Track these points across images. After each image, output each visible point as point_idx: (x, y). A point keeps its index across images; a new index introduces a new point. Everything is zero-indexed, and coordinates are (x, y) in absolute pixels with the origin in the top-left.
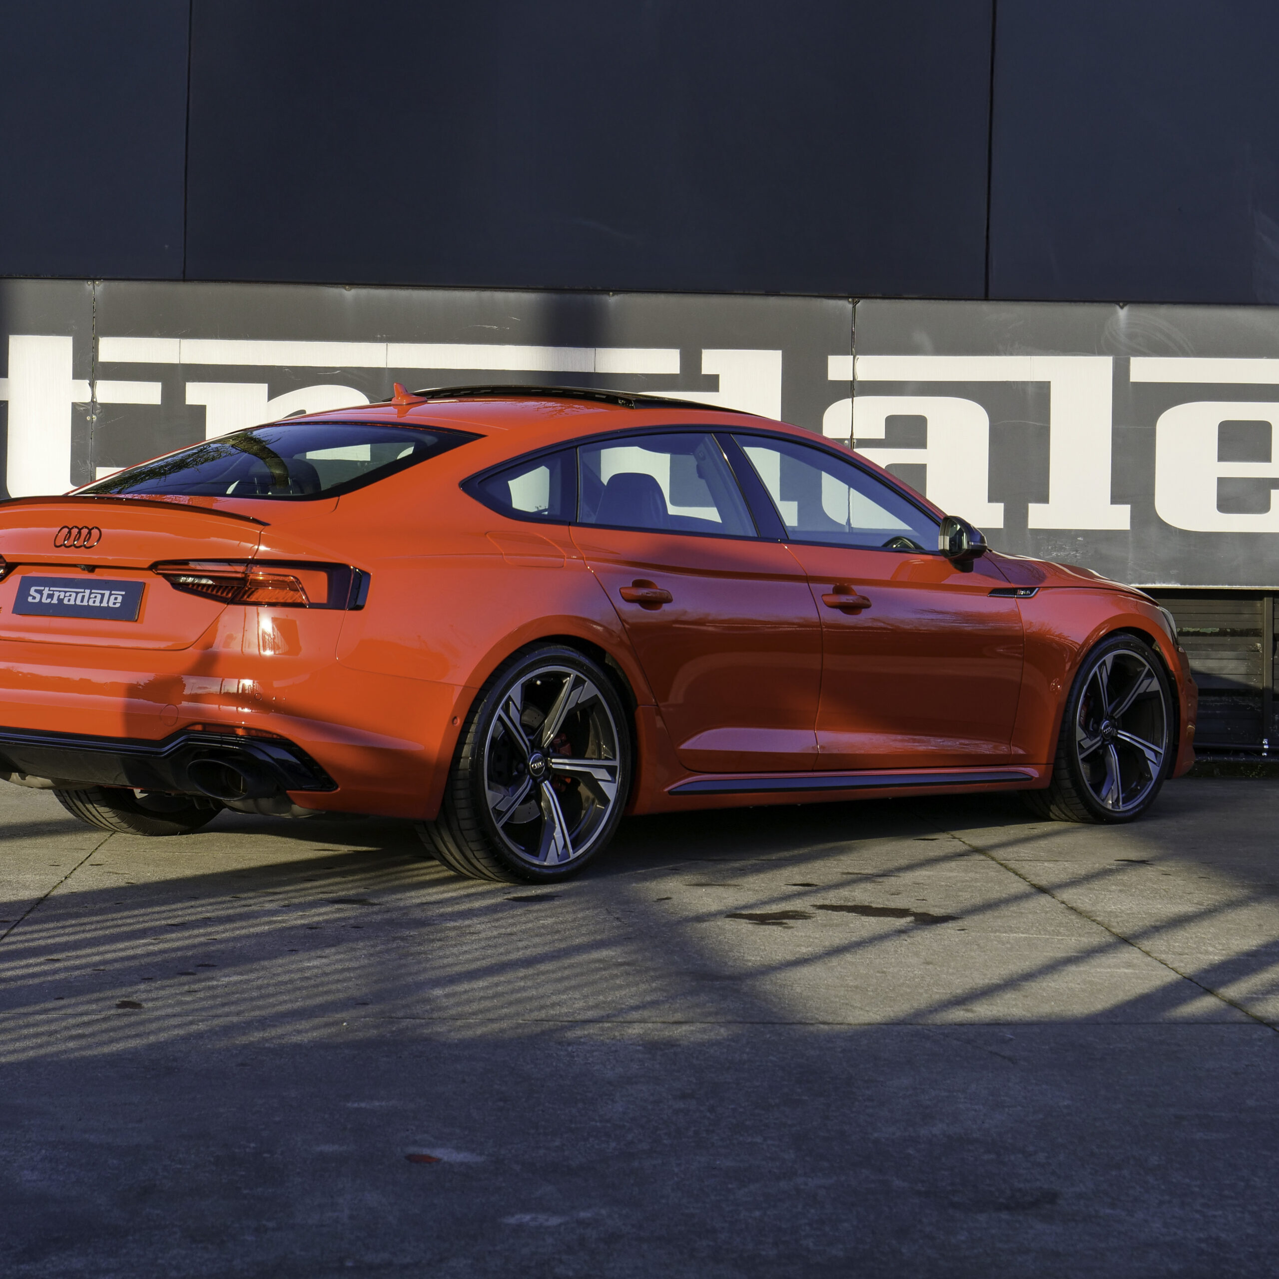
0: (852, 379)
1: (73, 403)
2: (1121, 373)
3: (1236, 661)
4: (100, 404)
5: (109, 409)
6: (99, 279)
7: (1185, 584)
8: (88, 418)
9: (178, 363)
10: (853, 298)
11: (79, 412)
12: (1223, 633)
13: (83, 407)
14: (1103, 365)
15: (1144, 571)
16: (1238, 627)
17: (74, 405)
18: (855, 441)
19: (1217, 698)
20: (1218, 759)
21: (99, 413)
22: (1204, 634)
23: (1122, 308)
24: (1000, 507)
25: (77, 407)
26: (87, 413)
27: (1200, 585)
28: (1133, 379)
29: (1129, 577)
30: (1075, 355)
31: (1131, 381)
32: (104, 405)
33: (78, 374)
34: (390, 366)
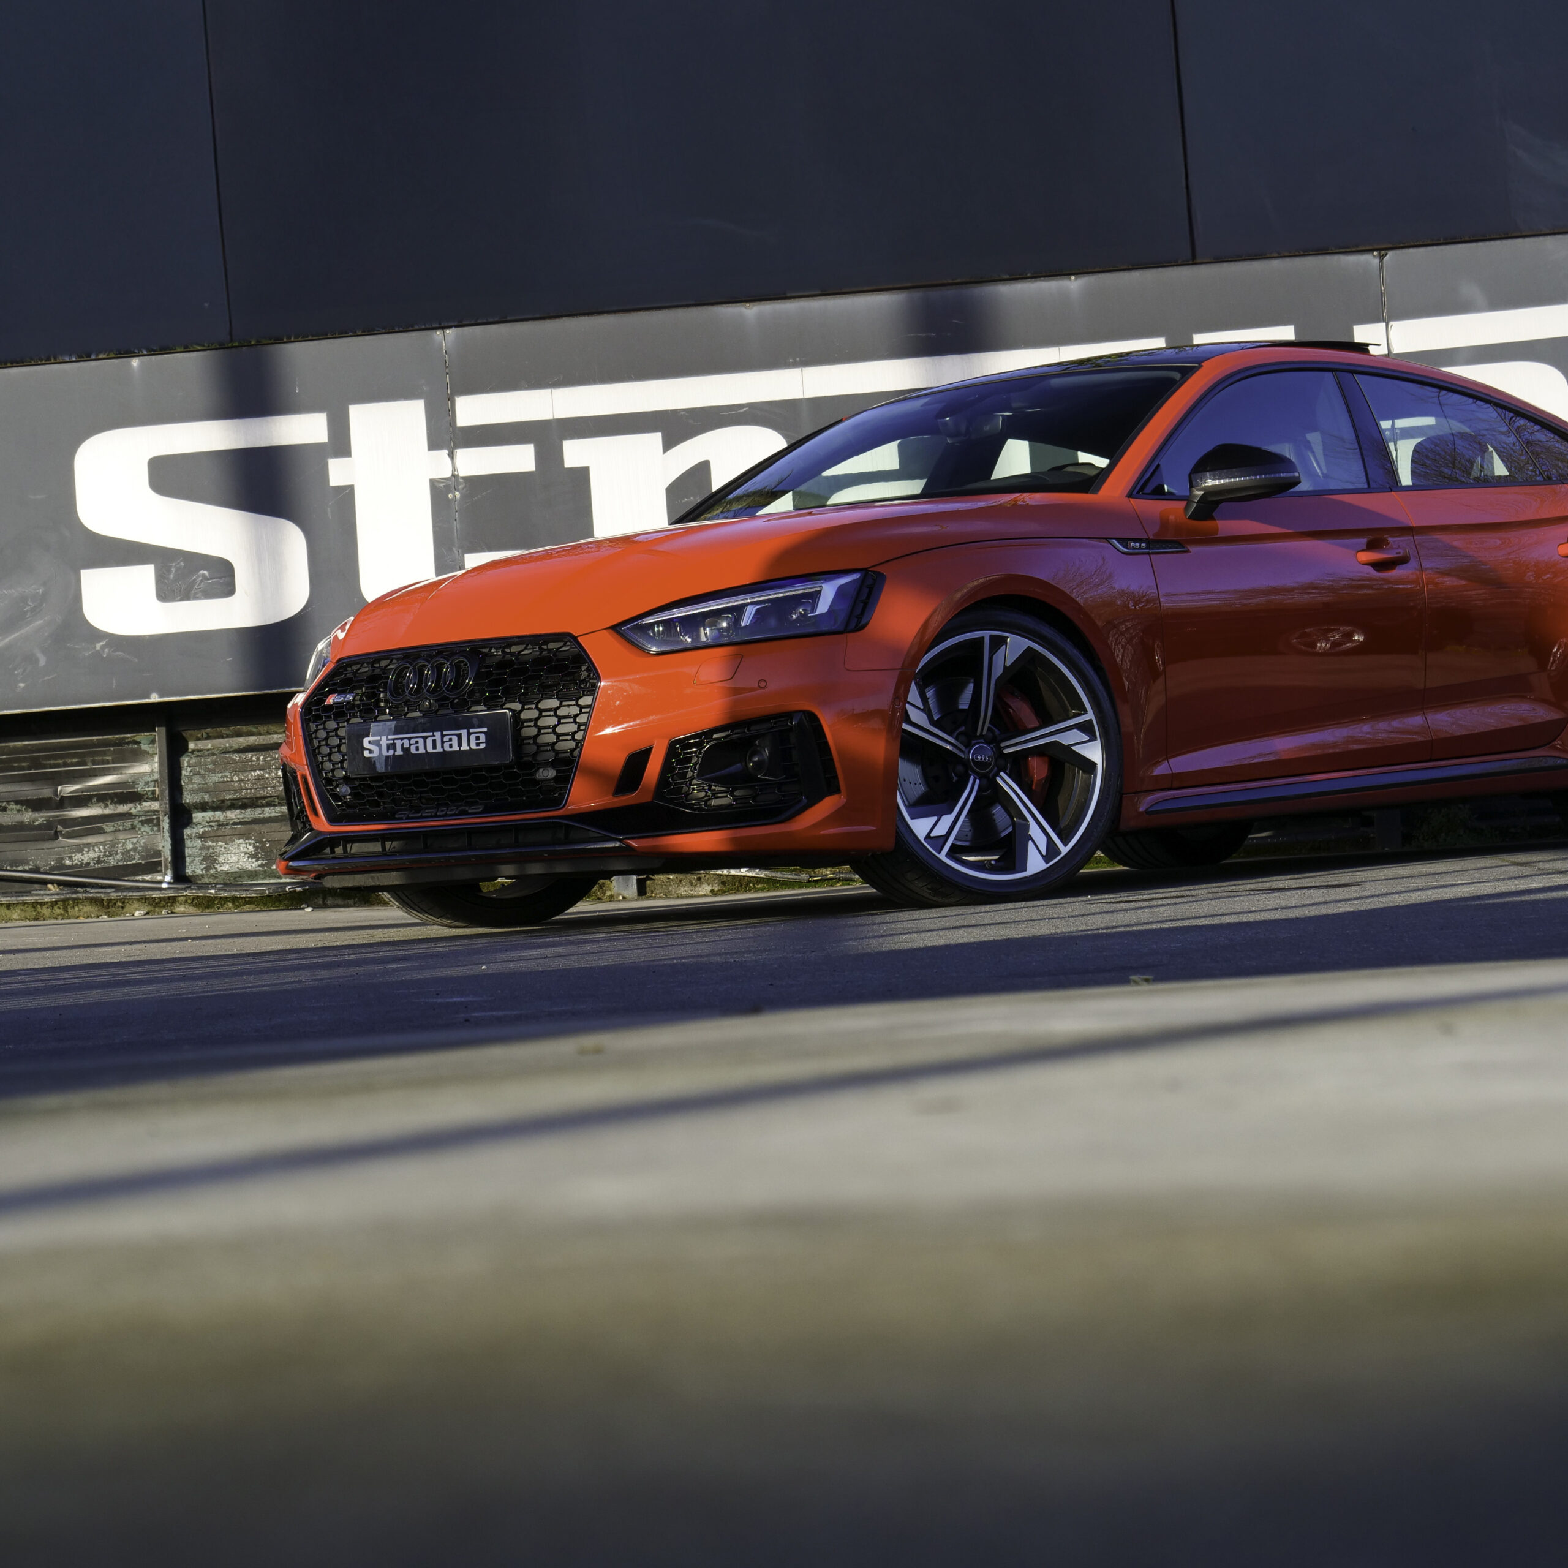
0: (1387, 353)
1: (431, 480)
4: (465, 478)
5: (476, 483)
6: (449, 327)
8: (450, 496)
9: (551, 418)
10: (1378, 250)
11: (439, 491)
13: (443, 483)
17: (433, 482)
21: (463, 488)
25: (436, 484)
26: (448, 489)
32: (469, 480)
33: (434, 444)
34: (807, 396)
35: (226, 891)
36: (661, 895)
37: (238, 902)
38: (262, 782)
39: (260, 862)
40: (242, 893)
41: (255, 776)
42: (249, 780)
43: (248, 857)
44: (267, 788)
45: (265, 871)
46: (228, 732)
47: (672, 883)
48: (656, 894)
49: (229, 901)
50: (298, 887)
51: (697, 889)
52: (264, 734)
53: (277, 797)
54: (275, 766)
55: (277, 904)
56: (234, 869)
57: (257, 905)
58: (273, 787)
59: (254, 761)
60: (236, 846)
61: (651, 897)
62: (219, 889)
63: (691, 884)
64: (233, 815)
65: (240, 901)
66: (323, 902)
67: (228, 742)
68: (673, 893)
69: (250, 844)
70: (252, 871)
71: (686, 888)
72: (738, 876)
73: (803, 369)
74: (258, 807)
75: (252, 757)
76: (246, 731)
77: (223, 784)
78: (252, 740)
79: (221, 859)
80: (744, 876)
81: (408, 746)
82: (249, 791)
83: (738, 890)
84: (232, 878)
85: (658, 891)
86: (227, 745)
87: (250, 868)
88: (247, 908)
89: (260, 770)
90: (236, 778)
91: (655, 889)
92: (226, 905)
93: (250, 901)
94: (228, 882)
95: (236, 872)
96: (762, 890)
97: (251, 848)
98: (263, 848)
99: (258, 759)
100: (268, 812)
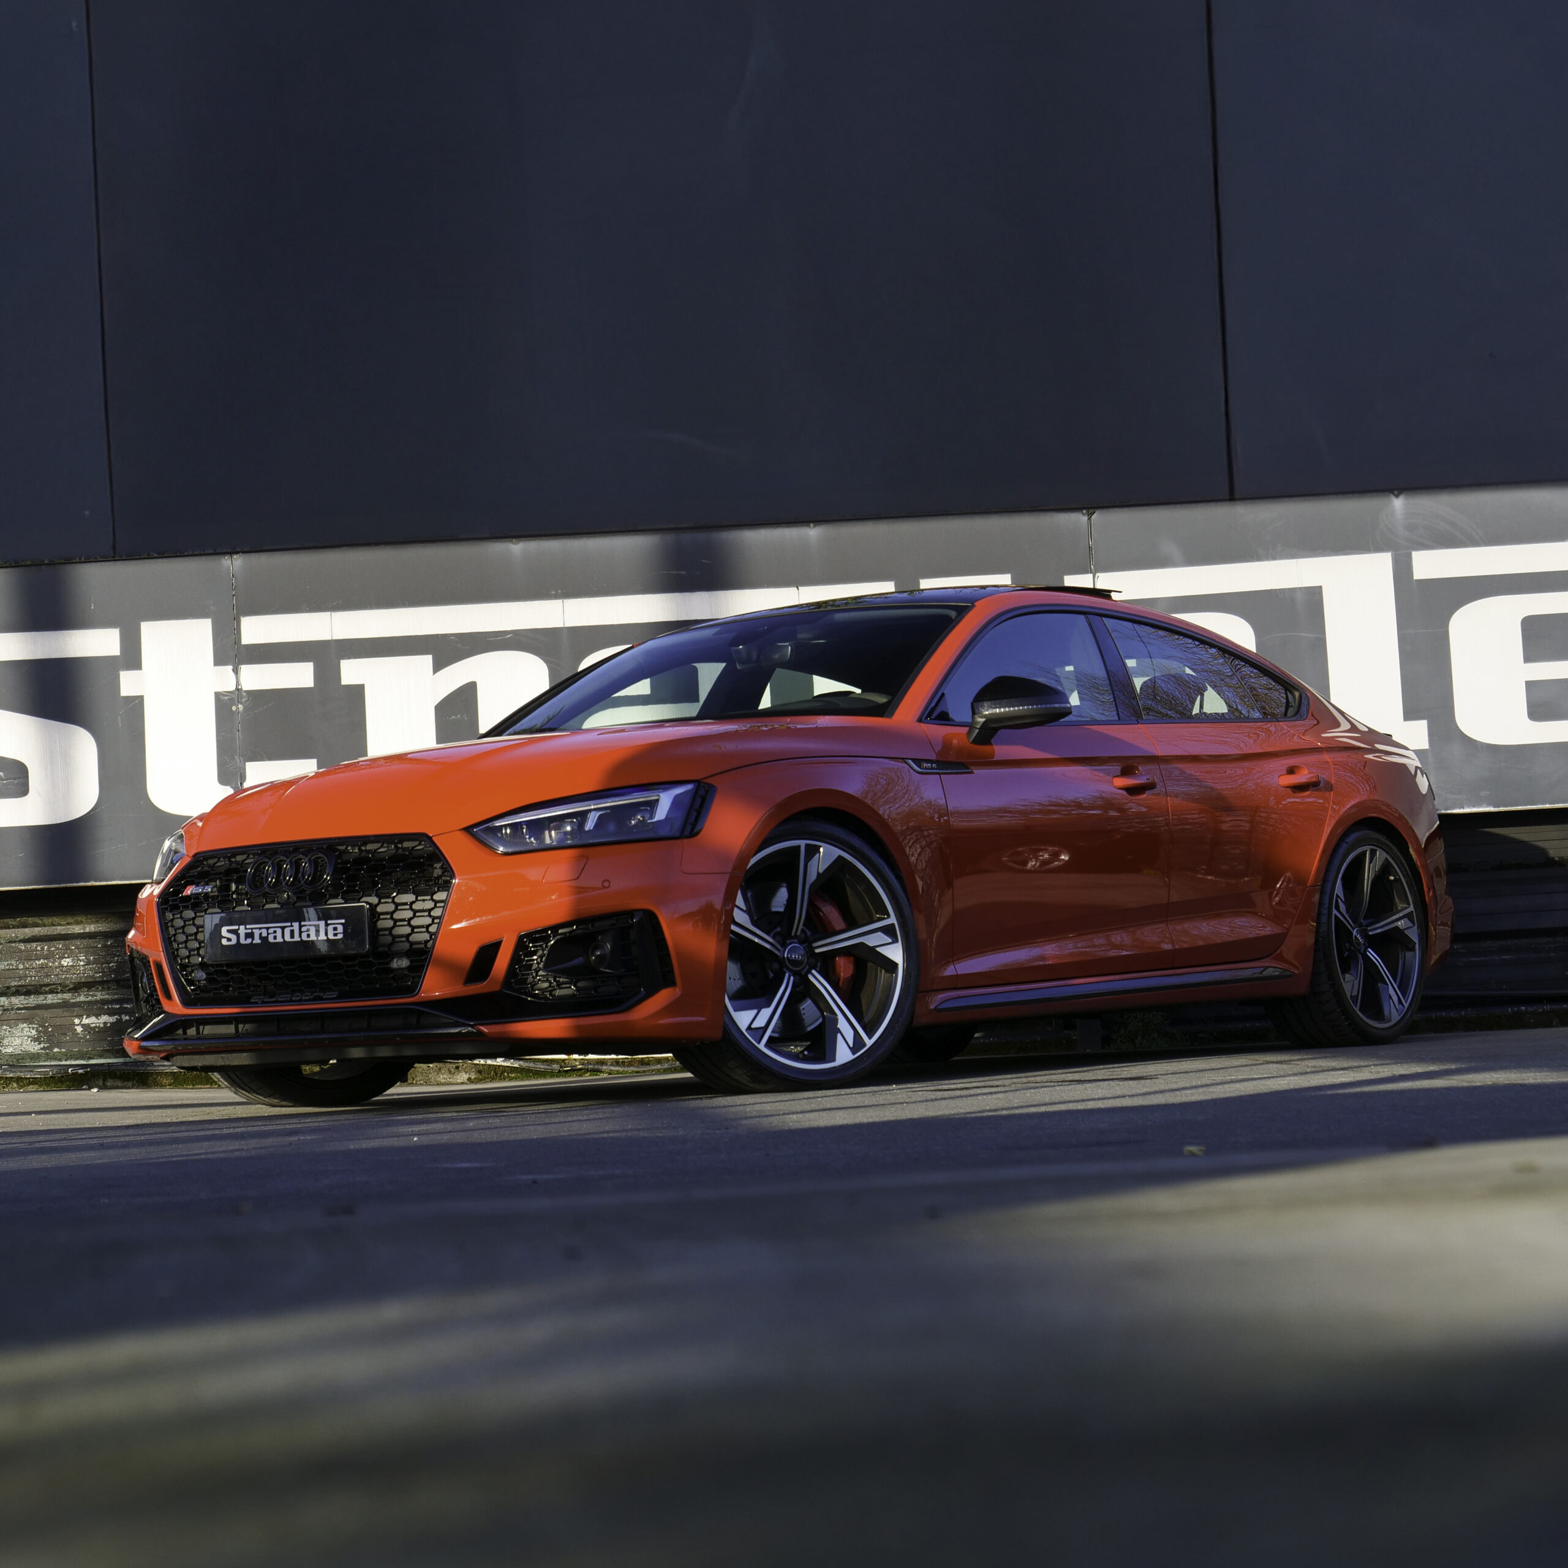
1: (216, 693)
2: (1402, 571)
4: (248, 692)
5: (259, 697)
6: (237, 553)
7: (1499, 807)
8: (234, 708)
9: (331, 639)
10: (1088, 508)
11: (224, 703)
13: (227, 696)
14: (1381, 564)
15: (1449, 796)
17: (218, 695)
20: (1556, 1007)
21: (246, 701)
23: (1397, 496)
25: (221, 697)
26: (232, 702)
27: (1516, 806)
28: (1417, 576)
30: (1347, 554)
31: (1415, 578)
32: (251, 693)
33: (219, 661)
34: (568, 624)
35: (11, 1072)
36: (422, 1082)
37: (23, 1083)
38: (46, 970)
39: (42, 1046)
40: (27, 1074)
41: (39, 965)
42: (33, 968)
43: (31, 1041)
44: (50, 976)
45: (47, 1054)
46: (14, 923)
47: (432, 1071)
48: (417, 1081)
49: (14, 1082)
50: (79, 1069)
51: (455, 1077)
52: (48, 926)
54: (59, 955)
55: (59, 1085)
56: (18, 1052)
57: (41, 1086)
58: (56, 975)
59: (39, 951)
60: (19, 1030)
61: (413, 1083)
62: (5, 1070)
63: (450, 1072)
64: (17, 1001)
65: (25, 1082)
66: (103, 1084)
67: (14, 932)
68: (433, 1080)
69: (33, 1028)
70: (34, 1054)
71: (444, 1076)
72: (493, 1065)
73: (564, 600)
74: (41, 993)
75: (36, 947)
76: (31, 922)
77: (6, 972)
78: (36, 931)
79: (6, 1042)
80: (499, 1066)
81: (266, 935)
82: (33, 978)
83: (493, 1079)
84: (15, 1060)
85: (419, 1078)
86: (13, 935)
87: (32, 1050)
88: (30, 1088)
89: (44, 959)
90: (21, 966)
91: (416, 1076)
92: (11, 1085)
93: (34, 1081)
94: (11, 1063)
95: (20, 1054)
96: (516, 1079)
97: (34, 1032)
98: (46, 1032)
99: (43, 949)
100: (51, 999)
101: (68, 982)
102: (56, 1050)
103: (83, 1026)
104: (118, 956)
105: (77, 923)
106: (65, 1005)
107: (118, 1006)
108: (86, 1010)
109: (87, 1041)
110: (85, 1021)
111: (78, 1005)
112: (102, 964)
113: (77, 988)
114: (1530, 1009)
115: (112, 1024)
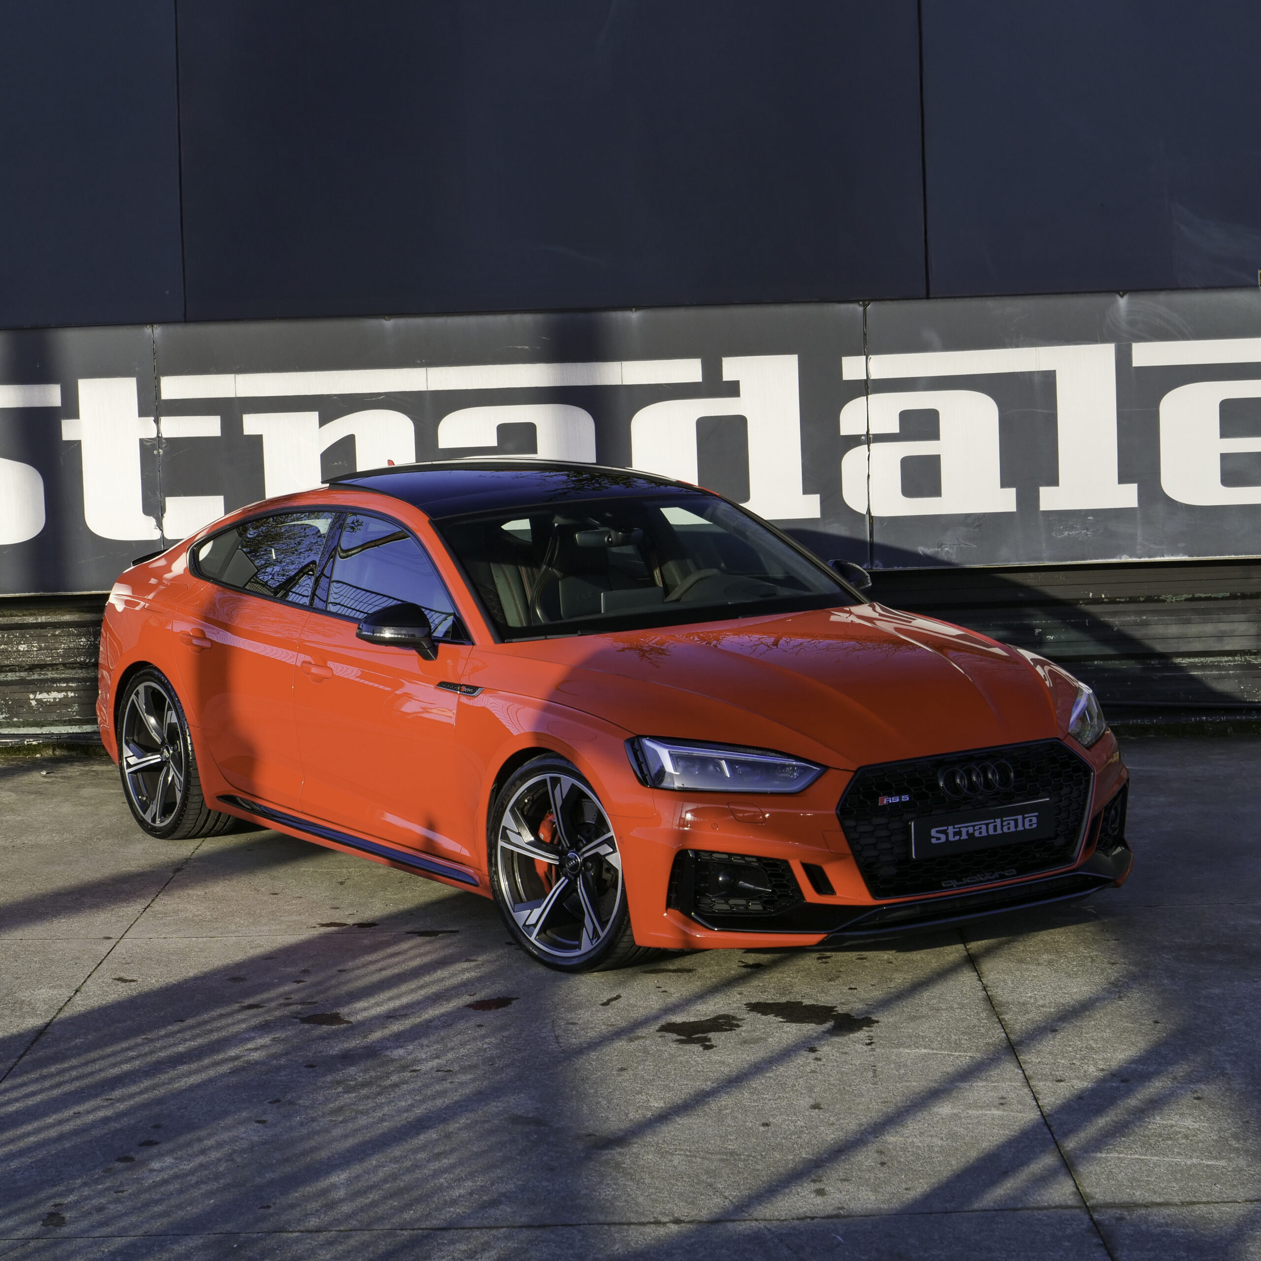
0: (866, 378)
1: (140, 440)
2: (1123, 359)
3: (1247, 623)
4: (166, 439)
5: (175, 443)
6: (156, 323)
7: (1192, 556)
8: (155, 452)
9: (235, 397)
10: (863, 301)
11: (147, 448)
12: (1233, 597)
13: (150, 442)
14: (1105, 353)
15: (1152, 546)
16: (1248, 590)
17: (142, 442)
18: (871, 436)
19: (1230, 658)
20: (1231, 718)
21: (165, 447)
22: (1216, 599)
23: (1122, 296)
24: (1012, 492)
25: (144, 443)
26: (153, 447)
27: (1207, 556)
28: (1136, 363)
29: (1139, 552)
30: (1078, 344)
31: (1134, 366)
32: (168, 440)
33: (143, 412)
34: (430, 389)
38: (6, 654)
39: (4, 716)
41: (1, 649)
44: (9, 658)
45: (8, 722)
50: (34, 740)
52: (7, 617)
53: (18, 666)
54: (16, 642)
55: (18, 753)
58: (14, 658)
73: (428, 367)
89: (5, 645)
98: (6, 704)
99: (3, 636)
100: (11, 676)
101: (24, 664)
102: (15, 719)
103: (37, 700)
104: (64, 644)
105: (31, 615)
106: (22, 682)
107: (65, 685)
108: (39, 687)
109: (40, 712)
110: (39, 696)
111: (32, 682)
112: (52, 650)
113: (32, 668)
114: (1210, 719)
115: (60, 699)
